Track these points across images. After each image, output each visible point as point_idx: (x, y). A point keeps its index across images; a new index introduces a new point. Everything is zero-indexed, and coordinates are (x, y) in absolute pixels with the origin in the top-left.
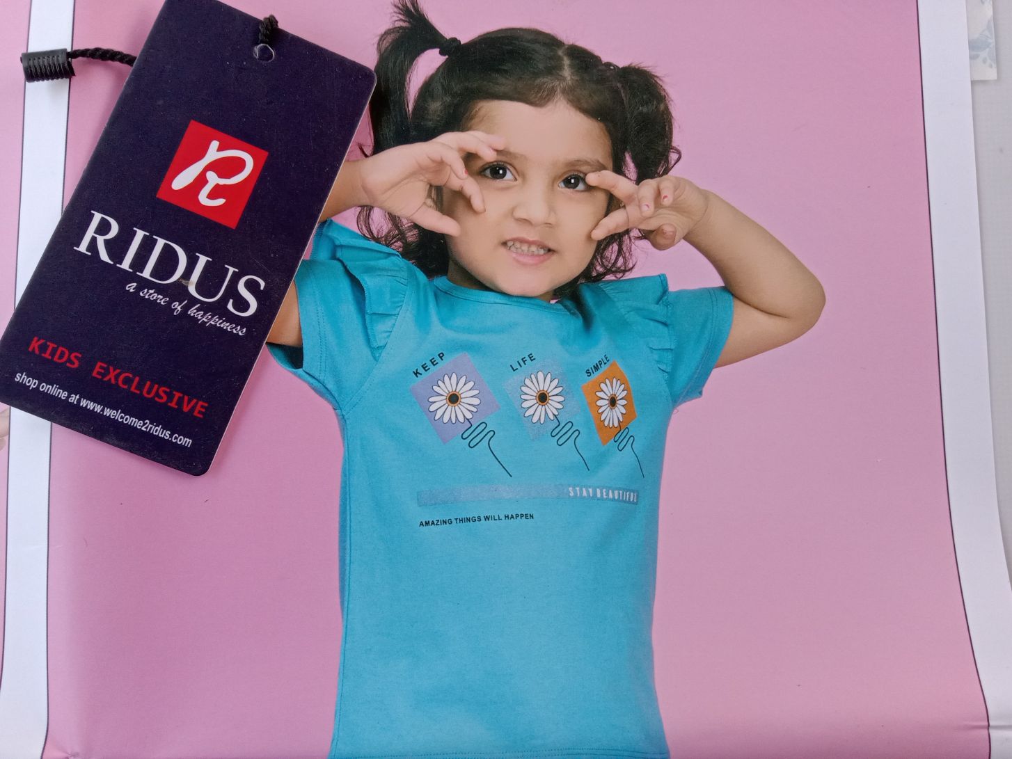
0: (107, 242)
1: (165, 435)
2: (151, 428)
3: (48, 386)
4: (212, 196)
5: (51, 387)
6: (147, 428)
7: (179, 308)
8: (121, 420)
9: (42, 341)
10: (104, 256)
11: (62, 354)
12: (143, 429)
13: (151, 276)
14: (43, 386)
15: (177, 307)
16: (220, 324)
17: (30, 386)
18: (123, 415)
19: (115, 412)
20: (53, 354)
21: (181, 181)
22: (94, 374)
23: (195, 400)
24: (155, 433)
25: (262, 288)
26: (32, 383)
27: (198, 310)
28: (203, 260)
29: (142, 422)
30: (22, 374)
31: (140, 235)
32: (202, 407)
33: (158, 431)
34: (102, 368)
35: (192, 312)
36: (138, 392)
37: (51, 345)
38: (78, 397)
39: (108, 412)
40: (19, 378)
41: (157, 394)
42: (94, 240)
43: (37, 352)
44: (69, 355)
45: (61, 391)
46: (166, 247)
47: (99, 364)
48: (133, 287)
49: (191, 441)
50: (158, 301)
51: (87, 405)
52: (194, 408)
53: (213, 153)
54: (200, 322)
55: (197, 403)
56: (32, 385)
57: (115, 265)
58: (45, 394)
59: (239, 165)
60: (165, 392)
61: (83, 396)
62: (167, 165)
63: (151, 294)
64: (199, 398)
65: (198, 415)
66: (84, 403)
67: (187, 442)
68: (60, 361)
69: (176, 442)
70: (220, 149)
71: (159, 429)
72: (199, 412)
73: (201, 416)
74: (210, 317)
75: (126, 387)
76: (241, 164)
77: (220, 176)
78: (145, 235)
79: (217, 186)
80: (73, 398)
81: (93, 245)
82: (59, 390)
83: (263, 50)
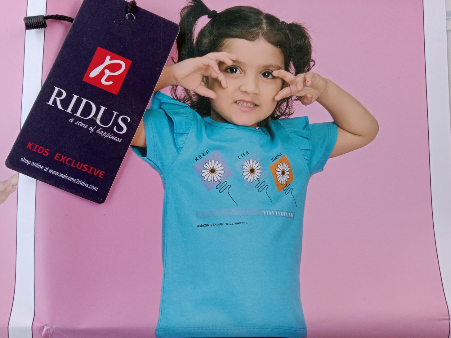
0: (60, 100)
1: (86, 185)
2: (80, 182)
3: (35, 164)
4: (107, 80)
5: (36, 164)
6: (78, 182)
7: (92, 130)
8: (67, 179)
9: (33, 144)
10: (60, 107)
11: (41, 149)
12: (77, 183)
13: (80, 115)
14: (33, 164)
15: (92, 129)
16: (110, 137)
17: (27, 163)
18: (68, 176)
19: (64, 175)
20: (37, 150)
21: (94, 74)
22: (55, 158)
23: (99, 171)
24: (82, 185)
25: (129, 121)
26: (28, 162)
27: (101, 130)
28: (103, 109)
29: (76, 180)
30: (24, 158)
31: (75, 97)
32: (103, 173)
33: (83, 184)
34: (59, 156)
35: (98, 131)
36: (74, 167)
37: (37, 146)
38: (48, 168)
39: (61, 175)
40: (22, 160)
41: (83, 168)
42: (55, 100)
43: (30, 149)
44: (44, 150)
45: (41, 166)
46: (87, 103)
47: (57, 154)
48: (72, 121)
49: (97, 188)
50: (83, 127)
51: (52, 173)
52: (99, 173)
53: (108, 61)
54: (102, 136)
55: (100, 172)
56: (28, 163)
57: (64, 111)
58: (34, 167)
59: (119, 66)
60: (86, 166)
61: (50, 168)
62: (87, 66)
63: (80, 124)
64: (101, 170)
65: (101, 177)
66: (51, 171)
67: (96, 189)
68: (40, 153)
69: (91, 189)
70: (111, 60)
71: (83, 183)
72: (101, 176)
73: (102, 178)
74: (106, 134)
75: (69, 164)
76: (120, 66)
77: (111, 71)
78: (77, 97)
79: (109, 76)
80: (46, 169)
81: (55, 102)
82: (40, 165)
83: (130, 16)
